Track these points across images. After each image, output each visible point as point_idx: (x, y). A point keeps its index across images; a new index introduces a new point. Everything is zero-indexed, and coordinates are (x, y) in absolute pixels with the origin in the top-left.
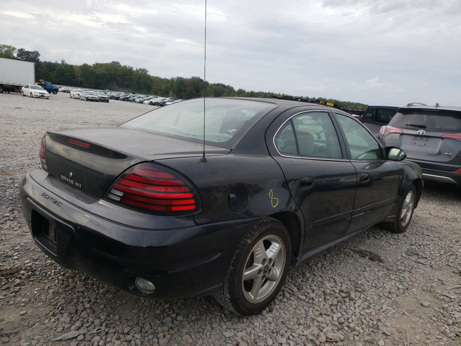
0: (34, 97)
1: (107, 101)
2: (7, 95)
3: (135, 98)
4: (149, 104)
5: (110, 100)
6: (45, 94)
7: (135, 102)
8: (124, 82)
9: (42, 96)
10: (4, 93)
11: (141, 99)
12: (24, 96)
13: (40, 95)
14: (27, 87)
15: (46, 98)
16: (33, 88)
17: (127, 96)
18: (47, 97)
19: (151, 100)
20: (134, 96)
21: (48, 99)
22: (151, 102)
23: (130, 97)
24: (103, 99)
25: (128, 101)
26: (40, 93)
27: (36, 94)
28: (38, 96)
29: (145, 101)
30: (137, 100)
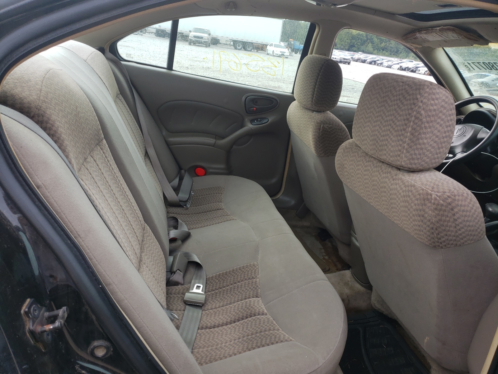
0: (275, 56)
1: (349, 63)
2: (256, 53)
3: (383, 61)
4: (398, 69)
5: (352, 63)
6: (285, 53)
7: (383, 66)
8: (381, 43)
9: (282, 55)
10: (252, 52)
11: (390, 63)
12: (268, 54)
13: (281, 54)
14: (271, 45)
15: (286, 58)
16: (276, 46)
17: (375, 58)
18: (286, 56)
19: (401, 65)
20: (383, 60)
21: (287, 58)
22: (401, 67)
23: (378, 60)
24: (345, 60)
25: (375, 64)
26: (281, 52)
27: (277, 53)
28: (278, 55)
29: (393, 66)
30: (386, 64)
